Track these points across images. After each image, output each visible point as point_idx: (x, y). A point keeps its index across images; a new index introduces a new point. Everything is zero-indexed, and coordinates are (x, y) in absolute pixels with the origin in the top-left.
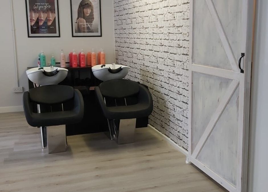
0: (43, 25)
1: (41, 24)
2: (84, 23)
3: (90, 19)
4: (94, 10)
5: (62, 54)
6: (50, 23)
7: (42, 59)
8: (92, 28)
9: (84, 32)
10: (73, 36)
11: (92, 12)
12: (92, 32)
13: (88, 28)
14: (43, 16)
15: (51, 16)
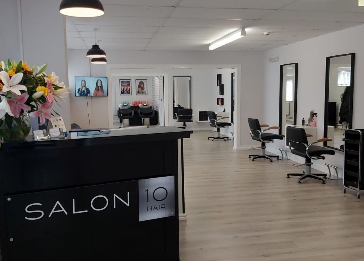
0: (126, 91)
1: (125, 90)
2: (141, 90)
3: (143, 88)
4: (145, 85)
5: (131, 101)
6: (128, 90)
7: (124, 103)
8: (144, 92)
9: (141, 93)
10: (136, 95)
11: (144, 86)
12: (143, 93)
13: (142, 92)
14: (126, 88)
15: (129, 87)
